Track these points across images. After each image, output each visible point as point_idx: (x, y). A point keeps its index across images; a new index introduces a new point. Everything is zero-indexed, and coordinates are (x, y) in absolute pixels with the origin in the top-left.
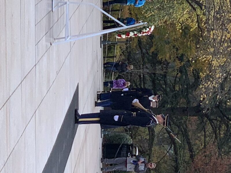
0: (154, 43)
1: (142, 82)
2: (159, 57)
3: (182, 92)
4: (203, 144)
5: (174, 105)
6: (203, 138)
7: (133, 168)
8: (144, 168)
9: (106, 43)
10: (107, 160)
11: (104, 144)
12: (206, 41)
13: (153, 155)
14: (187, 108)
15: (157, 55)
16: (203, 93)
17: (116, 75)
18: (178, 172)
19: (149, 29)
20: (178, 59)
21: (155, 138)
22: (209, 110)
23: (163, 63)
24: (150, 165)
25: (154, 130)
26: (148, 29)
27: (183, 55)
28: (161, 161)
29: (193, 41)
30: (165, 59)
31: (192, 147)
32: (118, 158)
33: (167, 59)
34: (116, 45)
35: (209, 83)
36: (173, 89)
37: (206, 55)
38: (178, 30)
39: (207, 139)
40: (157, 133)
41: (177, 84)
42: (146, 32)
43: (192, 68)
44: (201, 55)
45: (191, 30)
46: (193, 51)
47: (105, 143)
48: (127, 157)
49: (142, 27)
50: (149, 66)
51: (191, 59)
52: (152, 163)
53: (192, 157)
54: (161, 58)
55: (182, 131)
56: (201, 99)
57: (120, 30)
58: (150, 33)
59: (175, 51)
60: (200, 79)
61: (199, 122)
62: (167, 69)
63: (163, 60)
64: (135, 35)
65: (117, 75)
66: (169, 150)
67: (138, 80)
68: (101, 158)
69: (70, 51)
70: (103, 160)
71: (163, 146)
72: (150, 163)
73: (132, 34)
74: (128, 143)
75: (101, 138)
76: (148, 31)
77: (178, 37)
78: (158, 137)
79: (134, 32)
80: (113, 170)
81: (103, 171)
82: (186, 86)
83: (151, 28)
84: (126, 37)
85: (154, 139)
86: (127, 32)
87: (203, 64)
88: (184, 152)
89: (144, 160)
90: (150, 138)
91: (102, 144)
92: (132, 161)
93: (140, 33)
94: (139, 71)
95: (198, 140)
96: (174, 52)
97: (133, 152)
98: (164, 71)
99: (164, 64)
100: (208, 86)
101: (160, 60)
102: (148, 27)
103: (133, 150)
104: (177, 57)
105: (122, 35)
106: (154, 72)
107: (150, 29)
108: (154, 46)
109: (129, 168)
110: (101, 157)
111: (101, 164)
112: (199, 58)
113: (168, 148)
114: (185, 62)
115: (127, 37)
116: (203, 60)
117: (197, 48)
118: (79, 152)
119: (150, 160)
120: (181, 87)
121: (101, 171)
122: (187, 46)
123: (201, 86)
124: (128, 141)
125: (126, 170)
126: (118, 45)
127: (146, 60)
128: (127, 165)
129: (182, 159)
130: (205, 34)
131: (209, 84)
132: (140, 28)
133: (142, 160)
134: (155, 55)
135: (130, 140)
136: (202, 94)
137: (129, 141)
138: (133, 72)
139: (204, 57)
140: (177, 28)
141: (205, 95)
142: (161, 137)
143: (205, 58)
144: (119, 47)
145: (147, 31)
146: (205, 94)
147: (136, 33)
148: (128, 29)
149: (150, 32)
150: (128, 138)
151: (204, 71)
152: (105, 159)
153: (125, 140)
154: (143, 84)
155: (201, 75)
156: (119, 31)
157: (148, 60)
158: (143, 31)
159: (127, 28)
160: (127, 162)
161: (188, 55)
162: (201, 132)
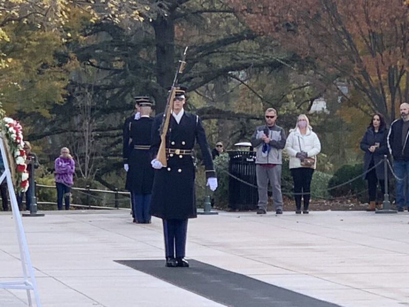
0: (34, 110)
1: (107, 132)
2: (60, 101)
3: (126, 56)
4: (228, 14)
5: (153, 72)
6: (214, 15)
7: (275, 152)
8: (276, 132)
9: (35, 206)
10: (261, 203)
11: (229, 209)
12: (28, 11)
13: (247, 110)
14: (157, 46)
15: (57, 104)
16: (130, 17)
17: (96, 185)
18: (281, 62)
19: (10, 127)
20: (63, 64)
21: (217, 108)
22: (162, 5)
23: (70, 93)
24: (270, 118)
25: (200, 110)
26: (11, 129)
27: (56, 55)
28: (260, 95)
29: (30, 35)
30: (64, 89)
31: (233, 36)
32: (258, 181)
33: (63, 86)
34: (37, 185)
35: (110, 5)
36: (122, 73)
37: (57, 11)
38: (8, 66)
39: (217, 7)
40: (205, 103)
41: (111, 66)
42: (17, 134)
43: (81, 37)
44: (56, 20)
45: (8, 40)
46: (47, 34)
47: (227, 206)
48: (256, 164)
49: (6, 141)
50: (76, 120)
51: (64, 41)
52: (267, 115)
53: (252, 37)
54: (61, 98)
55: (203, 56)
56: (142, 21)
57: (13, 182)
58: (19, 125)
59: (49, 70)
60: (103, 21)
61: (185, 23)
62: (83, 86)
63: (65, 92)
64: (22, 155)
65: (95, 181)
66: (238, 80)
67: (104, 140)
68: (258, 213)
69: (53, 277)
70: (261, 209)
71: (232, 91)
72: (267, 119)
73: (21, 161)
74: (227, 161)
75: (219, 214)
76: (15, 128)
77: (21, 64)
78: (213, 101)
79: (17, 156)
80: (280, 192)
81: (282, 209)
82: (116, 49)
83: (9, 122)
84: (25, 170)
85: (218, 110)
86: (16, 170)
87: (74, 15)
88: (242, 52)
89: (260, 131)
90: (216, 118)
91: (230, 211)
92: (263, 153)
93: (19, 145)
94: (87, 140)
95: (219, 24)
96: (50, 73)
97: (245, 152)
98: (86, 90)
99: (74, 90)
100: (116, 6)
101: (66, 99)
102: (8, 129)
103: (242, 152)
104: (60, 66)
105: (23, 180)
106: (89, 111)
107: (11, 125)
108: (38, 110)
109: (276, 159)
110: (255, 213)
111: (268, 213)
112: (62, 25)
113: (235, 82)
114: (70, 50)
115: (27, 169)
116: (66, 16)
117: (43, 29)
118: (248, 258)
119: (258, 117)
120: (117, 58)
121: (281, 213)
122: (38, 47)
123: (117, 21)
124: (224, 161)
125: (280, 166)
126: (38, 182)
127: (65, 126)
128: (270, 164)
129: (256, 56)
130: (16, 14)
131: (112, 5)
132: (9, 144)
133: (261, 134)
134: (55, 108)
135: (222, 157)
136: (132, 17)
137: (224, 159)
138: (89, 151)
139: (60, 15)
140: (4, 67)
141: (135, 12)
142: (214, 95)
143: (61, 13)
144: (41, 179)
145: (15, 132)
146: (133, 13)
147: (18, 153)
148: (10, 168)
149: (16, 125)
150: (218, 161)
151: (87, 15)
152: (258, 207)
153: (222, 168)
154: (111, 132)
155: (94, 20)
156: (15, 184)
157: (64, 121)
158: (15, 139)
159: (9, 170)
160: (266, 163)
161: (55, 45)
162: (204, 19)
